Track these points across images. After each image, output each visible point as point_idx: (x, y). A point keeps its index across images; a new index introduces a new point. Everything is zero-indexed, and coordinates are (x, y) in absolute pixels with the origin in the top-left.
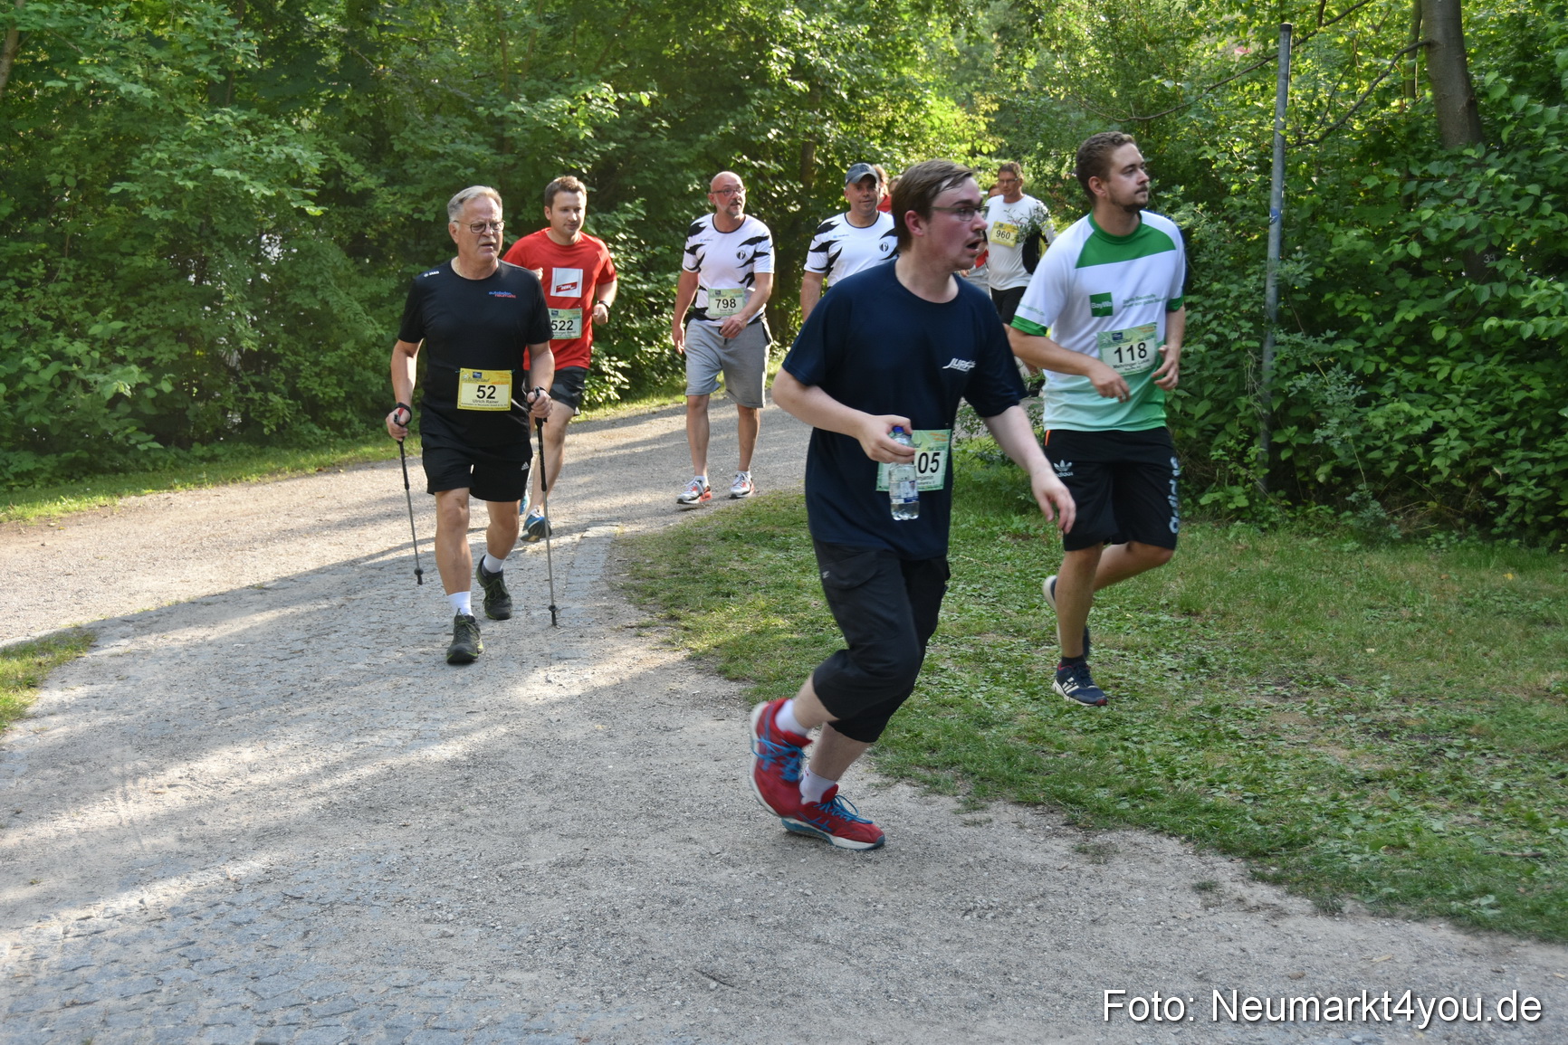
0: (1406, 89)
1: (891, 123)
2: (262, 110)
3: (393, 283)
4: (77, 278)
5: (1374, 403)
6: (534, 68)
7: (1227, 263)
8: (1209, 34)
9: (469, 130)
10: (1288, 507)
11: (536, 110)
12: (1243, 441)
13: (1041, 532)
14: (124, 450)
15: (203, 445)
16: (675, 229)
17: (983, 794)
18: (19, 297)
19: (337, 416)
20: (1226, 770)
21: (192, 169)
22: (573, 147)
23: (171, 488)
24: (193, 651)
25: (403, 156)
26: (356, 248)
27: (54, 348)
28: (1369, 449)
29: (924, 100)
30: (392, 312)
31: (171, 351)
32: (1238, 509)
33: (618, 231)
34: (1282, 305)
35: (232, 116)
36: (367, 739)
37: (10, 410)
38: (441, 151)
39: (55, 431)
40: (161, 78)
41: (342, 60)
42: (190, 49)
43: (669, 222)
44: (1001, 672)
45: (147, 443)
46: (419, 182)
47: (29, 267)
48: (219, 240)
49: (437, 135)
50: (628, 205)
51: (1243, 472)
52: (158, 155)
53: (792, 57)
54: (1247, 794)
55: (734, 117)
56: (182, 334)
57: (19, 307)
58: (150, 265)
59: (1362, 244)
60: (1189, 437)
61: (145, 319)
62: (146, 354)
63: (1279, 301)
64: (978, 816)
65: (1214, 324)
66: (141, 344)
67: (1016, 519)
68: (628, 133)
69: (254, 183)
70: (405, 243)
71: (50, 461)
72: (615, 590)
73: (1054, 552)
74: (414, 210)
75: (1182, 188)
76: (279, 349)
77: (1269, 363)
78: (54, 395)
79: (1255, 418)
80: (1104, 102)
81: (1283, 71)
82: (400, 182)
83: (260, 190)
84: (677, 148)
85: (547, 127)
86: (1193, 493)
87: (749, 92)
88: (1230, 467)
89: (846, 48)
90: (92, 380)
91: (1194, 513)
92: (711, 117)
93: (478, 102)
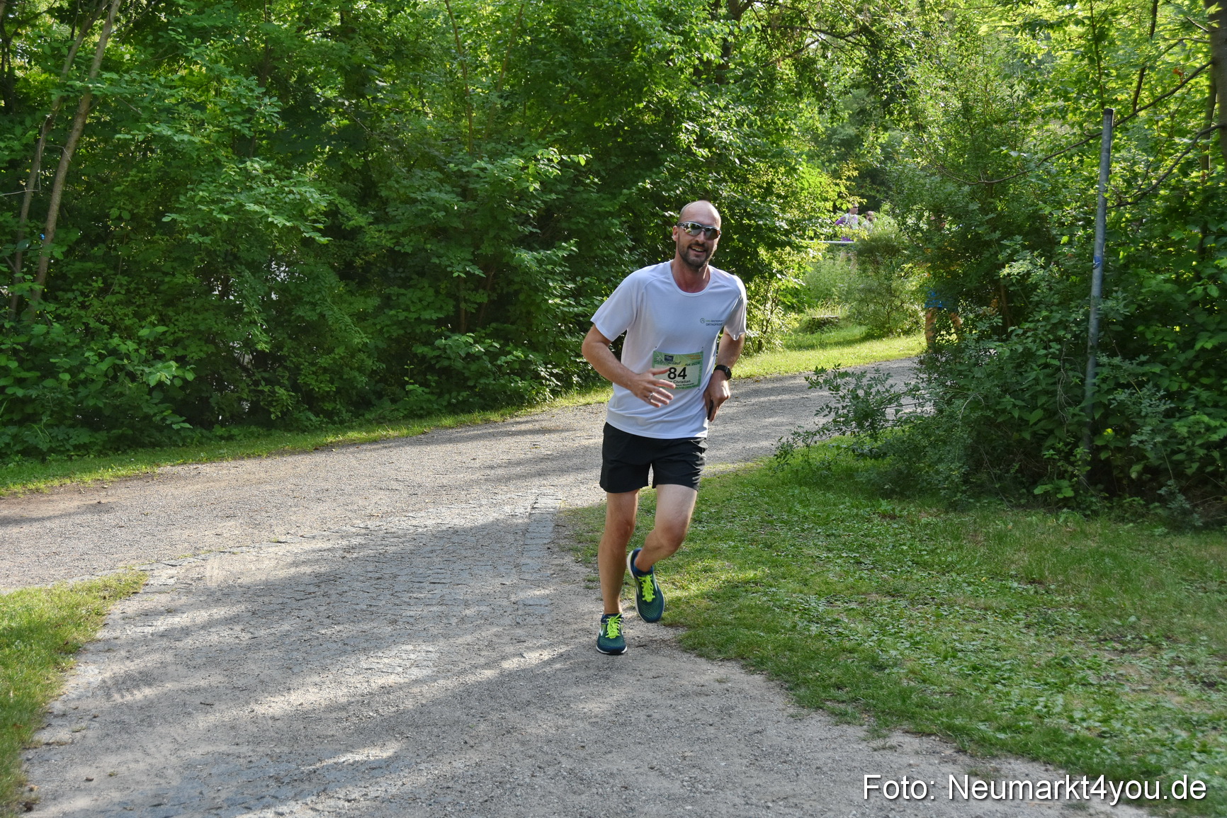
0: (1204, 163)
1: (771, 184)
2: (278, 162)
3: (374, 302)
4: (128, 291)
5: (1177, 415)
6: (492, 135)
7: (1057, 301)
8: (1043, 117)
9: (441, 181)
10: (1105, 498)
11: (496, 167)
12: (1068, 444)
13: (905, 513)
14: (160, 429)
16: (599, 263)
17: (885, 725)
18: (83, 306)
19: (328, 406)
20: (1085, 710)
21: (227, 206)
22: (524, 196)
23: (200, 461)
24: (226, 591)
25: (385, 202)
26: (346, 273)
27: (110, 347)
28: (1174, 452)
29: (797, 166)
30: (375, 324)
31: (201, 351)
32: (1065, 498)
33: (555, 264)
34: (1102, 333)
35: (260, 165)
36: (374, 666)
37: (72, 394)
38: (419, 198)
39: (107, 412)
40: (204, 134)
42: (227, 111)
43: (594, 258)
44: (887, 625)
45: (179, 424)
46: (399, 222)
47: (90, 282)
48: (241, 264)
49: (416, 184)
50: (564, 244)
51: (1070, 469)
52: (201, 193)
53: (697, 130)
54: (1105, 730)
55: (650, 177)
57: (83, 313)
58: (190, 282)
59: (1168, 286)
60: (1024, 439)
61: (180, 325)
62: (180, 352)
63: (1100, 332)
64: (880, 743)
66: (177, 345)
67: (884, 503)
68: (566, 187)
69: (277, 216)
70: (386, 271)
71: (101, 436)
72: (562, 549)
73: (918, 530)
74: (397, 244)
75: (1020, 238)
76: (285, 352)
77: (1092, 381)
78: (106, 385)
79: (1080, 425)
80: (957, 168)
81: (1106, 146)
82: (384, 222)
83: (280, 221)
84: (604, 199)
85: (503, 181)
86: (1027, 485)
87: (664, 157)
88: (1059, 464)
89: (740, 123)
90: (139, 373)
91: (1028, 501)
92: (631, 176)
93: (448, 160)
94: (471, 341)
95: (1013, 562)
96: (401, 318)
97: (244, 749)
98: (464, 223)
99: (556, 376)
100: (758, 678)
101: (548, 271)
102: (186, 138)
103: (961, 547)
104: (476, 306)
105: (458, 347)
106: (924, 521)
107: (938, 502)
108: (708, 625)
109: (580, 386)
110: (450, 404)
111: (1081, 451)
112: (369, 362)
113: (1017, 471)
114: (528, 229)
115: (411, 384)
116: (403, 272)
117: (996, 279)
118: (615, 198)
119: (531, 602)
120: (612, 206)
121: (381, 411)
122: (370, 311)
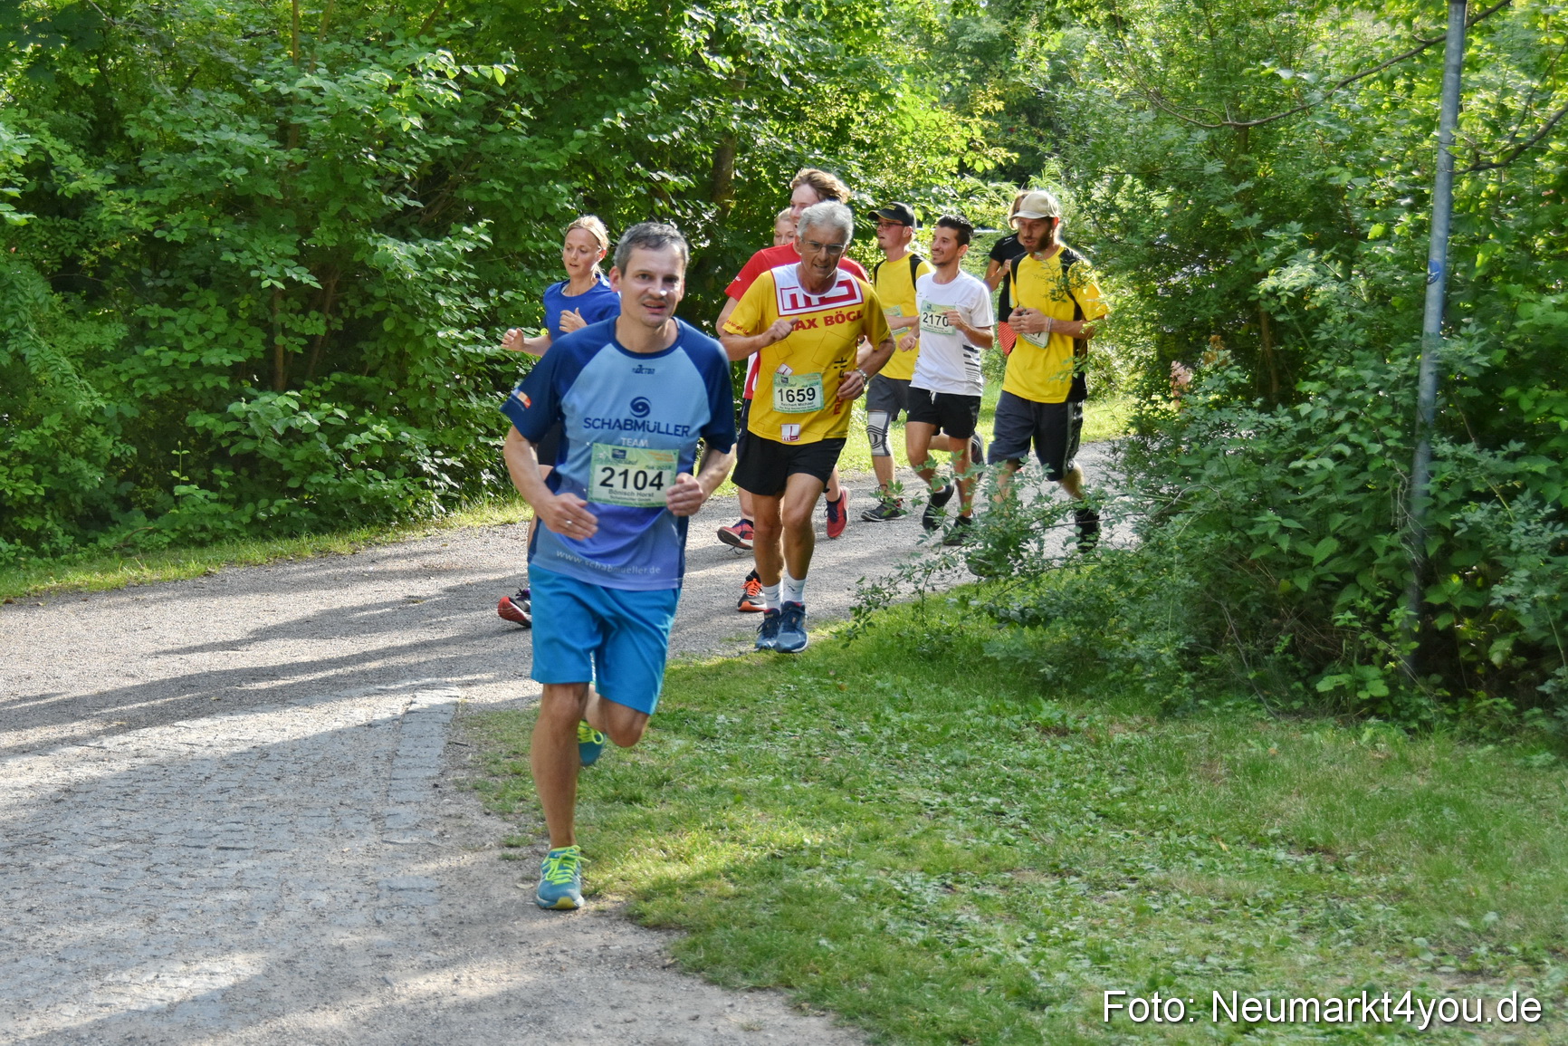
1: (845, 122)
3: (118, 331)
7: (1361, 341)
9: (241, 112)
10: (1445, 699)
11: (342, 86)
12: (1377, 601)
13: (1084, 725)
16: (529, 264)
19: (31, 524)
22: (391, 139)
25: (136, 148)
26: (65, 278)
29: (892, 91)
30: (117, 373)
32: (1375, 702)
33: (449, 265)
34: (1442, 402)
38: (200, 143)
43: (523, 255)
46: (163, 186)
50: (466, 229)
51: (1382, 645)
53: (711, 22)
55: (625, 107)
59: (1562, 317)
60: (1299, 590)
63: (1437, 396)
65: (1345, 429)
67: (1046, 705)
68: (471, 124)
70: (139, 274)
72: (460, 787)
73: (1107, 755)
74: (159, 225)
75: (1299, 227)
77: (1421, 486)
79: (1401, 567)
80: (1186, 98)
81: (1453, 61)
82: (135, 184)
84: (540, 148)
85: (354, 111)
87: (650, 71)
89: (791, 11)
91: (1306, 704)
92: (591, 105)
93: (253, 72)
94: (295, 405)
95: (1278, 814)
96: (166, 362)
98: (282, 189)
99: (450, 471)
100: (815, 1025)
101: (435, 277)
103: (1184, 787)
104: (304, 342)
105: (271, 416)
106: (1118, 738)
107: (1145, 705)
108: (726, 926)
109: (496, 491)
110: (255, 520)
111: (1402, 614)
112: (107, 443)
113: (1286, 651)
114: (401, 201)
115: (185, 483)
116: (171, 277)
117: (1251, 298)
118: (561, 146)
119: (403, 885)
120: (555, 160)
121: (129, 532)
122: (109, 349)
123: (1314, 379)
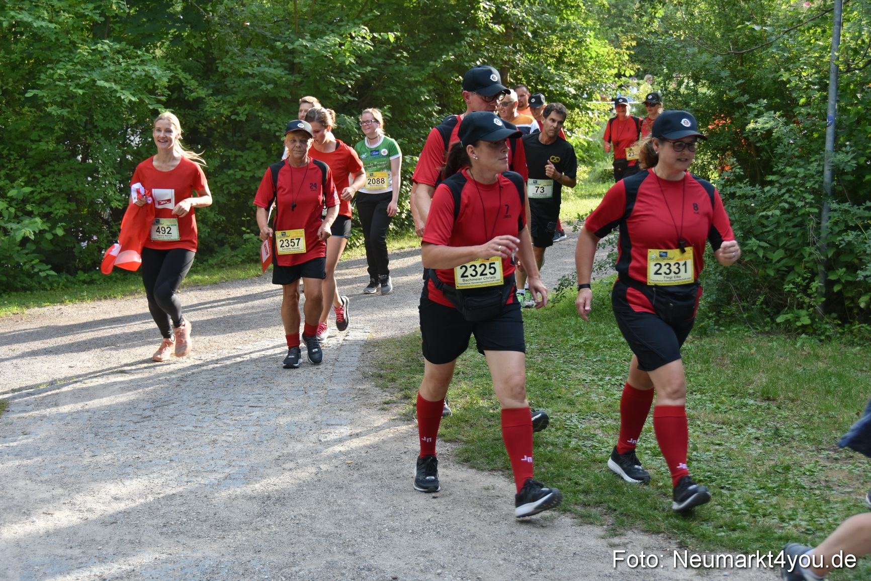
1: (562, 54)
2: (129, 44)
6: (316, 16)
7: (797, 154)
9: (271, 58)
10: (838, 325)
11: (317, 45)
12: (807, 278)
14: (30, 276)
15: (85, 272)
16: (412, 127)
17: (622, 524)
20: (795, 510)
21: (82, 82)
22: (342, 70)
23: (63, 302)
24: (75, 416)
25: (225, 75)
26: (192, 138)
29: (585, 38)
31: (64, 208)
32: (804, 326)
34: (835, 183)
35: (109, 46)
36: (194, 479)
38: (250, 73)
40: (60, 20)
41: (184, 9)
45: (47, 272)
46: (235, 93)
48: (98, 132)
51: (807, 300)
52: (59, 71)
53: (493, 9)
54: (809, 527)
55: (453, 50)
56: (71, 196)
58: (51, 148)
60: (768, 275)
61: (46, 185)
62: (46, 209)
63: (833, 180)
64: (616, 540)
65: (786, 196)
66: (44, 203)
68: (380, 61)
69: (124, 92)
70: (226, 135)
72: (365, 377)
74: (233, 113)
75: (765, 101)
77: (826, 224)
79: (815, 262)
81: (837, 19)
82: (222, 93)
83: (127, 96)
84: (413, 70)
85: (326, 57)
86: (772, 314)
87: (464, 32)
88: (798, 296)
90: (9, 227)
91: (772, 328)
92: (437, 50)
93: (277, 39)
95: (752, 382)
96: (238, 176)
97: (77, 552)
98: (291, 94)
102: (44, 24)
103: (708, 370)
108: (483, 440)
113: (762, 303)
114: (347, 98)
115: (248, 233)
116: (241, 136)
117: (745, 135)
118: (423, 70)
119: (333, 423)
120: (420, 76)
121: (222, 257)
122: (211, 171)
123: (774, 173)
